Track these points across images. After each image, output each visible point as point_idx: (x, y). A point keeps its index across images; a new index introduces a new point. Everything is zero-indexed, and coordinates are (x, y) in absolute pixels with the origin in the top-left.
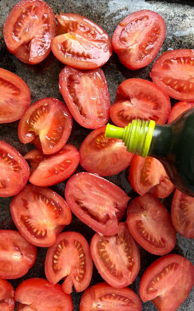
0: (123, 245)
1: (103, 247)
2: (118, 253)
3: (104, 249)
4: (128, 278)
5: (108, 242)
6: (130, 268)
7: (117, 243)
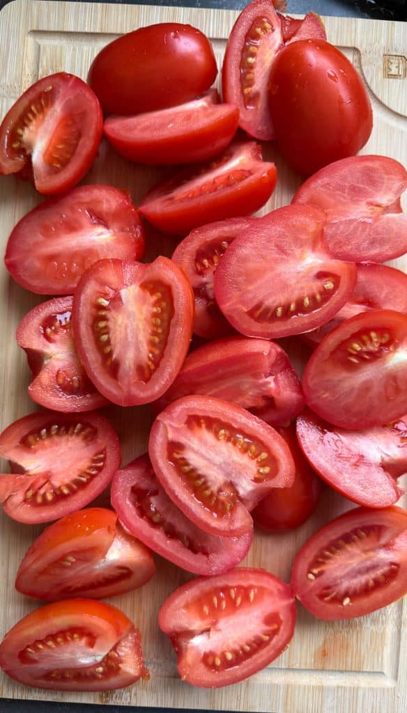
0: (214, 488)
1: (262, 464)
2: (220, 467)
3: (258, 462)
4: (171, 426)
5: (256, 480)
6: (174, 447)
7: (231, 485)
